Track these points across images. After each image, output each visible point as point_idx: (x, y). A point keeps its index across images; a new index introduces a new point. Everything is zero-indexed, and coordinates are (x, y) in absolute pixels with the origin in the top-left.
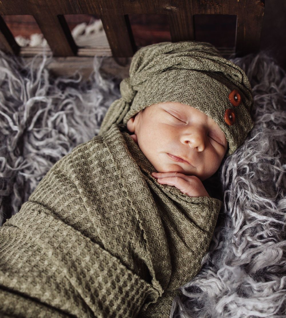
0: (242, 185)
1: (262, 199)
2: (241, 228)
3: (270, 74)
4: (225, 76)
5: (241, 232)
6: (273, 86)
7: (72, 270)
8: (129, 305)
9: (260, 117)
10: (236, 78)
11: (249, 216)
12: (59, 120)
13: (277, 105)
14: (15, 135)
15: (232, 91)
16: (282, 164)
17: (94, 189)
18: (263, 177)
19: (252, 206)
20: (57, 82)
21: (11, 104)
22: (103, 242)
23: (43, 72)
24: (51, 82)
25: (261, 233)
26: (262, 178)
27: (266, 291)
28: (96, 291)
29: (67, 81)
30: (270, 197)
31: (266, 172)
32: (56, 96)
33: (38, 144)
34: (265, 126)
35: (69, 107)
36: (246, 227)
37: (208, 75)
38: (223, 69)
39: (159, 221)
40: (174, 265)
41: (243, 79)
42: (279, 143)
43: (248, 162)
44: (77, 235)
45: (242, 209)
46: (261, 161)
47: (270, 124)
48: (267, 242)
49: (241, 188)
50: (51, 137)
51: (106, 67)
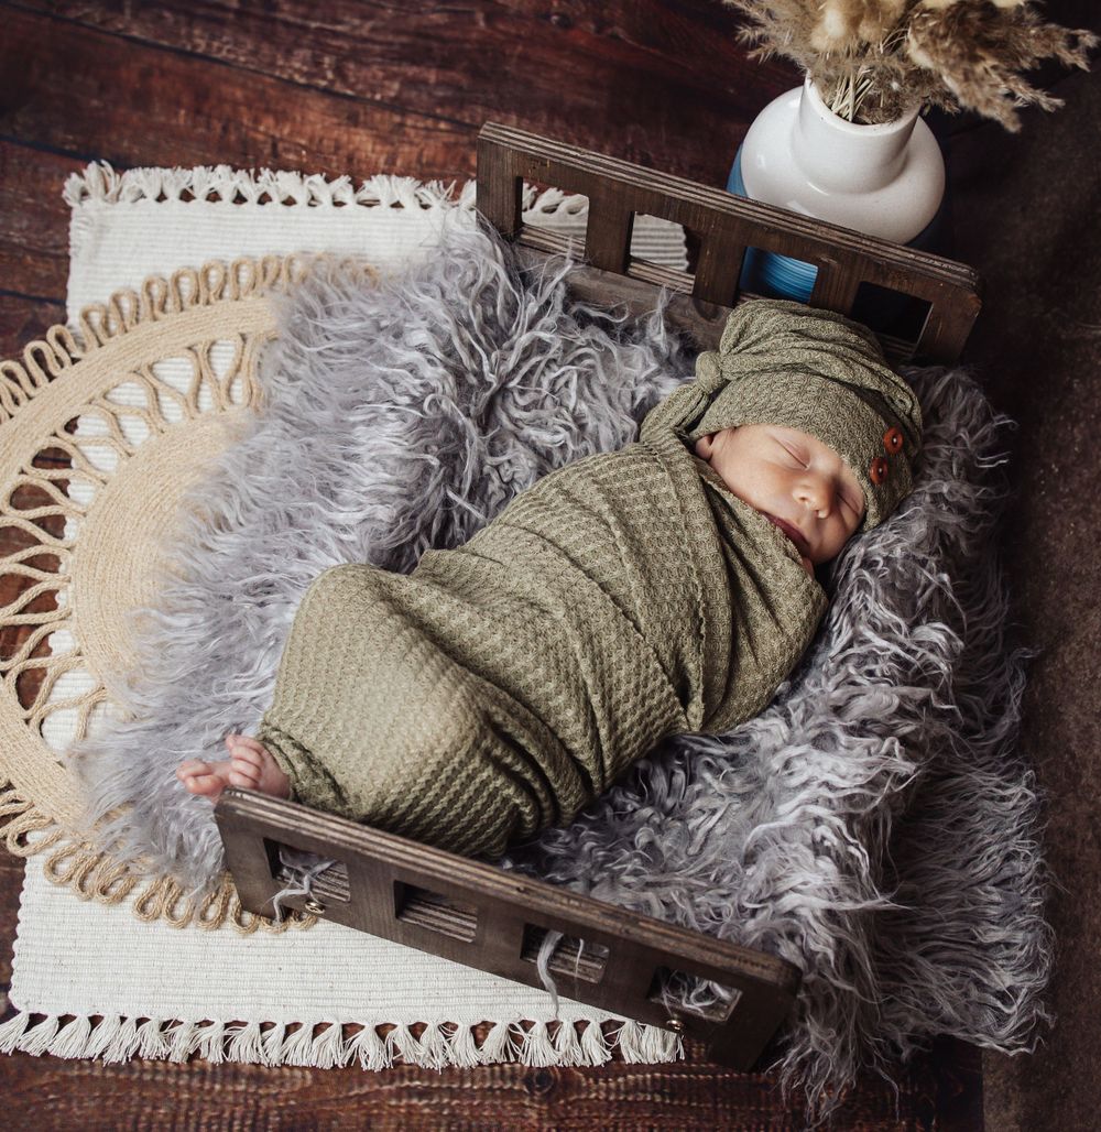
0: (863, 585)
1: (888, 614)
2: (843, 650)
3: (964, 412)
4: (883, 399)
5: (841, 657)
6: (963, 434)
7: (588, 647)
8: (644, 731)
9: (924, 482)
10: (901, 406)
11: (861, 635)
12: (561, 382)
13: (959, 469)
14: (485, 390)
15: (890, 428)
16: (938, 572)
17: (637, 536)
18: (902, 582)
19: (869, 622)
20: (574, 309)
21: (490, 332)
22: (642, 621)
23: (557, 286)
24: (566, 309)
25: (873, 667)
26: (897, 584)
27: (858, 750)
28: (610, 689)
29: (594, 313)
30: (903, 616)
31: (907, 576)
32: (570, 337)
33: (517, 414)
34: (928, 498)
35: (587, 362)
36: (850, 651)
37: (856, 394)
38: (883, 388)
39: (728, 613)
40: (728, 691)
41: (912, 409)
42: (943, 536)
43: (885, 554)
44: (604, 599)
45: (853, 622)
46: (907, 557)
47: (937, 498)
48: (878, 682)
49: (859, 589)
50: (542, 407)
51: (676, 313)
